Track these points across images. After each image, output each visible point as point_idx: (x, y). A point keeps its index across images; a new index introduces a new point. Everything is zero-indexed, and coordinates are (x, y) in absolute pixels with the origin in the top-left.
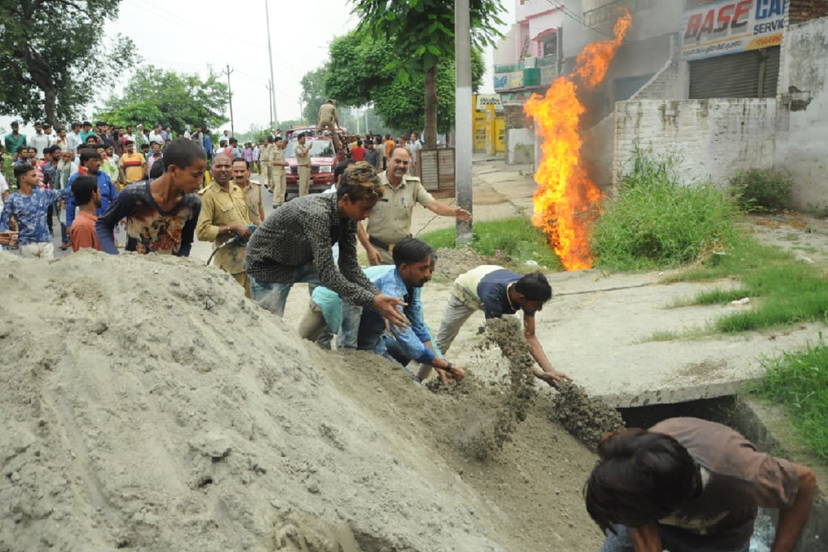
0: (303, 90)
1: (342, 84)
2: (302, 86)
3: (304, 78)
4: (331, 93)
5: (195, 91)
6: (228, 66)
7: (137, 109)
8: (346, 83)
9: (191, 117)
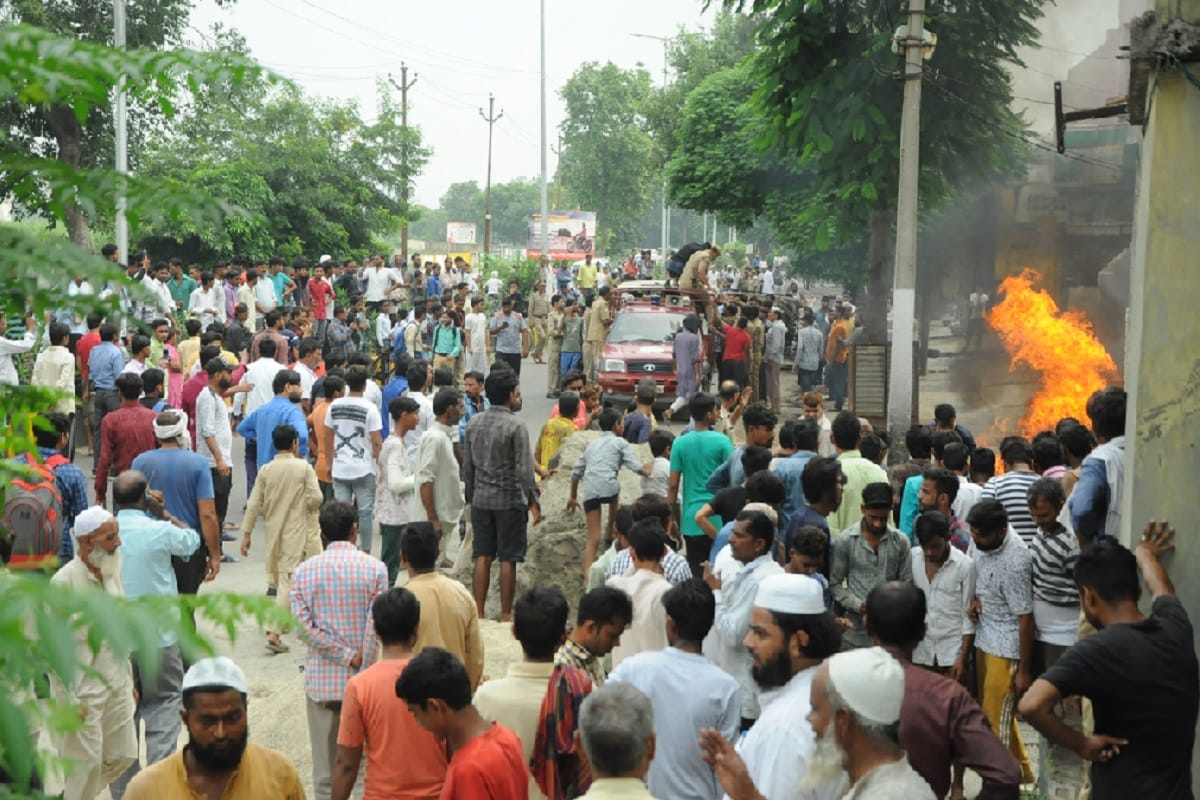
0: (566, 115)
1: (706, 180)
2: (565, 103)
3: (571, 83)
4: (682, 195)
5: (345, 143)
6: (404, 71)
7: (221, 181)
8: (713, 179)
9: (338, 206)
